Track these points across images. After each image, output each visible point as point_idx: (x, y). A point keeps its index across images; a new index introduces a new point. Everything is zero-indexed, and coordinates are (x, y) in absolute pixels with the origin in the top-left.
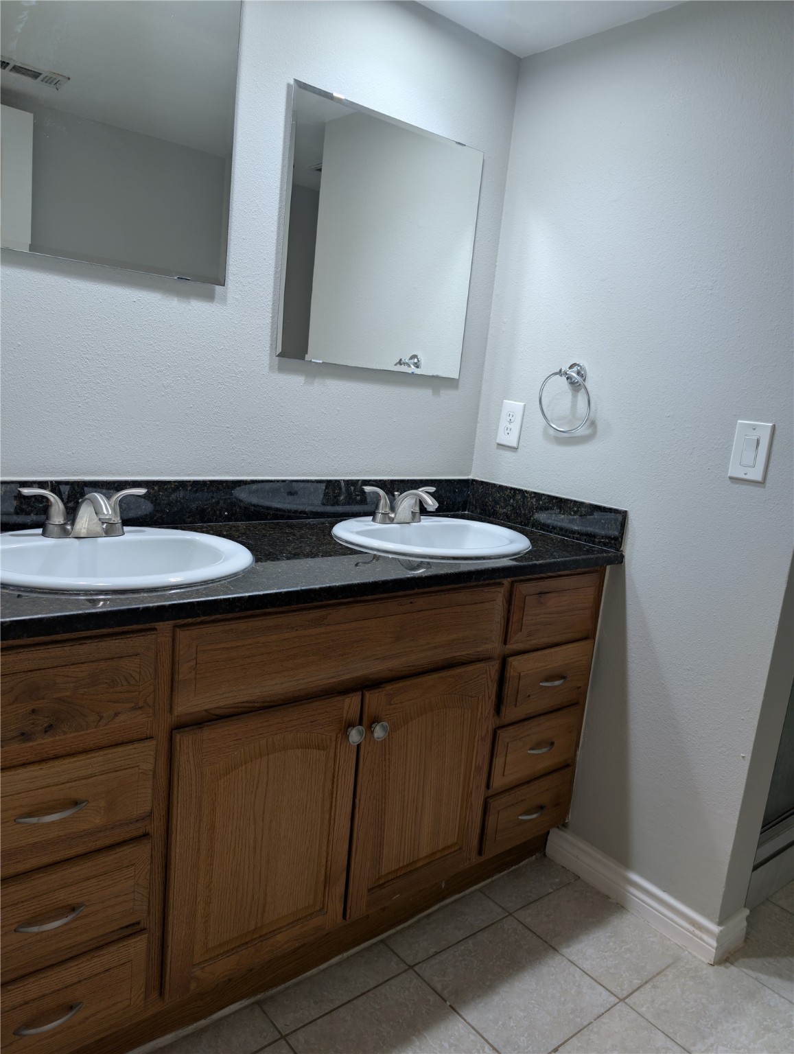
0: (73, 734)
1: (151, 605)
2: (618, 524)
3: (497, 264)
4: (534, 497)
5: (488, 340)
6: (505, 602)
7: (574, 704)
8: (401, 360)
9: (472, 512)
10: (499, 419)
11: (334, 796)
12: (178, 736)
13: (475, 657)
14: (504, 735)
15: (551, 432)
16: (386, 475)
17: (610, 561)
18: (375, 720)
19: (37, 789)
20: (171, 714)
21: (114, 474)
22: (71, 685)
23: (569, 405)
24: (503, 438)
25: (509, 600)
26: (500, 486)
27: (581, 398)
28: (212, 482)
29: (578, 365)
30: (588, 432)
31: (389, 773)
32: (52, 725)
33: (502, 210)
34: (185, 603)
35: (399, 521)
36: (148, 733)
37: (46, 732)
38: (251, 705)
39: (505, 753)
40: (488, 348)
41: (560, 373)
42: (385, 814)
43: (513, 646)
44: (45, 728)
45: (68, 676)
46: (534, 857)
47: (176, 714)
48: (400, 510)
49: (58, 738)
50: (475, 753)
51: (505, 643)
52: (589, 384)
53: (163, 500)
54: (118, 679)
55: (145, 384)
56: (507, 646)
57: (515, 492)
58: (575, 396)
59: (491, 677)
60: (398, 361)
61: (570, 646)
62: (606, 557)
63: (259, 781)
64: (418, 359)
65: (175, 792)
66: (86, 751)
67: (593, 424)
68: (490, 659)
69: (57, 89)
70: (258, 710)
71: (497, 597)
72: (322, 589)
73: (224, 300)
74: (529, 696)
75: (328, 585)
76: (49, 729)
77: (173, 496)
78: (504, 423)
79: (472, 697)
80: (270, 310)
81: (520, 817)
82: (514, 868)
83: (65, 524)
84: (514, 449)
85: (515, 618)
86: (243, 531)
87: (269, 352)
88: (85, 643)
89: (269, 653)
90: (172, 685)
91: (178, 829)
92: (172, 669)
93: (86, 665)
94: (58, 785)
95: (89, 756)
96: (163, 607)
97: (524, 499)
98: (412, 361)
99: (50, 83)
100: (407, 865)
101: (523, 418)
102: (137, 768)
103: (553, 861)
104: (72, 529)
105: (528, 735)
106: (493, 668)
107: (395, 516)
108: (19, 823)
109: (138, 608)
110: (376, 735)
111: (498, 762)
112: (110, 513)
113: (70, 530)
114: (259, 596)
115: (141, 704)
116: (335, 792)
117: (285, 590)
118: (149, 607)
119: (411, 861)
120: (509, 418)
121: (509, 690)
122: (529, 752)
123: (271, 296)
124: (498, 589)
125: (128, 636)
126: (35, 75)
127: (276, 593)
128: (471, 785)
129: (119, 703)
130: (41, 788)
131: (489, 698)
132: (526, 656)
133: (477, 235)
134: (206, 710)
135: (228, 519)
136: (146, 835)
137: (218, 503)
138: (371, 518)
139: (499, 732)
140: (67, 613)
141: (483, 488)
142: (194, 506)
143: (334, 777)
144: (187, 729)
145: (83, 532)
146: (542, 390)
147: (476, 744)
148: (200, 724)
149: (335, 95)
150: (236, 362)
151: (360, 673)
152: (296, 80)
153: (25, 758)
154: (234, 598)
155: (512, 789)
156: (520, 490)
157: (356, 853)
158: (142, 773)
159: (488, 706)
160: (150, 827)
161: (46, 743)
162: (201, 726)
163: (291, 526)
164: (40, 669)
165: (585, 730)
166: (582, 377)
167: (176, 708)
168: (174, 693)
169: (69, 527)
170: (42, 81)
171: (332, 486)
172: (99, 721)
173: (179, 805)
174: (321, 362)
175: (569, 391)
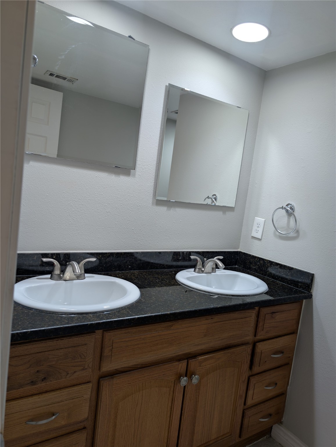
0: (54, 382)
1: (93, 322)
2: (310, 279)
3: (253, 157)
4: (269, 263)
5: (249, 190)
6: (256, 316)
7: (287, 365)
8: (208, 196)
9: (239, 266)
10: (253, 225)
11: (172, 410)
12: (102, 382)
13: (241, 343)
14: (253, 380)
15: (278, 233)
16: (200, 249)
17: (306, 298)
18: (194, 373)
19: (37, 408)
20: (100, 371)
21: (83, 250)
22: (56, 359)
23: (286, 222)
24: (254, 234)
25: (258, 316)
26: (253, 256)
27: (292, 220)
28: (125, 253)
29: (291, 205)
30: (295, 235)
31: (199, 399)
32: (45, 378)
33: (256, 134)
34: (108, 321)
35: (206, 272)
36: (89, 379)
37: (43, 381)
38: (136, 366)
39: (253, 388)
40: (248, 193)
41: (282, 208)
42: (196, 419)
43: (258, 337)
44: (42, 379)
45: (54, 355)
46: (265, 437)
47: (102, 371)
48: (206, 267)
49: (48, 383)
50: (239, 389)
51: (255, 336)
52: (296, 213)
53: (103, 261)
54: (77, 356)
55: (99, 211)
56: (256, 338)
57: (260, 260)
58: (289, 218)
59: (248, 353)
60: (207, 197)
61: (286, 337)
62: (304, 296)
63: (138, 403)
64: (216, 196)
65: (99, 409)
66: (60, 389)
67: (298, 232)
68: (248, 343)
69: (73, 84)
70: (139, 369)
71: (252, 314)
72: (171, 314)
73: (134, 175)
74: (266, 361)
75: (174, 312)
76: (44, 379)
77: (108, 259)
78: (255, 227)
79: (239, 362)
80: (154, 179)
81: (260, 420)
82: (255, 442)
83: (60, 274)
84: (260, 240)
85: (260, 324)
86: (137, 276)
87: (152, 197)
88: (63, 339)
89: (145, 343)
90: (101, 358)
91: (99, 426)
92: (101, 350)
93: (63, 350)
94: (46, 406)
95: (61, 391)
96: (99, 323)
97: (264, 263)
98: (213, 197)
99: (70, 82)
100: (205, 443)
101: (264, 226)
102: (82, 398)
103: (275, 440)
104: (63, 276)
105: (265, 380)
106: (249, 348)
107: (204, 270)
108: (27, 424)
109: (88, 324)
110: (193, 381)
111: (250, 393)
112: (79, 272)
113: (62, 277)
114: (142, 317)
115: (86, 367)
116: (173, 408)
117: (154, 314)
118: (93, 323)
119: (207, 441)
120: (258, 225)
121: (257, 359)
122: (265, 388)
123: (154, 173)
124: (253, 311)
125: (82, 336)
126: (65, 79)
127: (150, 316)
128: (237, 404)
129: (77, 367)
130: (39, 407)
131: (247, 362)
132: (265, 342)
133: (245, 145)
134: (115, 369)
135: (131, 269)
136: (85, 428)
137: (126, 262)
138: (193, 269)
139: (251, 378)
140: (56, 327)
141: (244, 256)
142: (116, 264)
143: (172, 400)
144: (106, 378)
145: (68, 278)
146: (273, 215)
147: (240, 384)
148: (112, 375)
149: (186, 89)
150: (138, 202)
151: (187, 352)
152: (169, 84)
153: (32, 392)
154: (131, 319)
155: (256, 405)
156: (262, 259)
157: (181, 438)
158: (85, 399)
159: (246, 366)
160: (86, 424)
161: (42, 386)
162: (113, 377)
163: (158, 273)
164: (42, 352)
165: (292, 377)
166: (293, 210)
167: (102, 368)
168: (101, 361)
169: (62, 275)
170: (67, 81)
171: (176, 255)
172: (67, 375)
173: (100, 415)
174: (174, 201)
175: (286, 215)
